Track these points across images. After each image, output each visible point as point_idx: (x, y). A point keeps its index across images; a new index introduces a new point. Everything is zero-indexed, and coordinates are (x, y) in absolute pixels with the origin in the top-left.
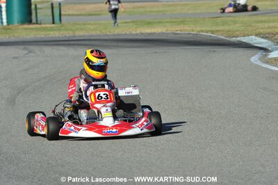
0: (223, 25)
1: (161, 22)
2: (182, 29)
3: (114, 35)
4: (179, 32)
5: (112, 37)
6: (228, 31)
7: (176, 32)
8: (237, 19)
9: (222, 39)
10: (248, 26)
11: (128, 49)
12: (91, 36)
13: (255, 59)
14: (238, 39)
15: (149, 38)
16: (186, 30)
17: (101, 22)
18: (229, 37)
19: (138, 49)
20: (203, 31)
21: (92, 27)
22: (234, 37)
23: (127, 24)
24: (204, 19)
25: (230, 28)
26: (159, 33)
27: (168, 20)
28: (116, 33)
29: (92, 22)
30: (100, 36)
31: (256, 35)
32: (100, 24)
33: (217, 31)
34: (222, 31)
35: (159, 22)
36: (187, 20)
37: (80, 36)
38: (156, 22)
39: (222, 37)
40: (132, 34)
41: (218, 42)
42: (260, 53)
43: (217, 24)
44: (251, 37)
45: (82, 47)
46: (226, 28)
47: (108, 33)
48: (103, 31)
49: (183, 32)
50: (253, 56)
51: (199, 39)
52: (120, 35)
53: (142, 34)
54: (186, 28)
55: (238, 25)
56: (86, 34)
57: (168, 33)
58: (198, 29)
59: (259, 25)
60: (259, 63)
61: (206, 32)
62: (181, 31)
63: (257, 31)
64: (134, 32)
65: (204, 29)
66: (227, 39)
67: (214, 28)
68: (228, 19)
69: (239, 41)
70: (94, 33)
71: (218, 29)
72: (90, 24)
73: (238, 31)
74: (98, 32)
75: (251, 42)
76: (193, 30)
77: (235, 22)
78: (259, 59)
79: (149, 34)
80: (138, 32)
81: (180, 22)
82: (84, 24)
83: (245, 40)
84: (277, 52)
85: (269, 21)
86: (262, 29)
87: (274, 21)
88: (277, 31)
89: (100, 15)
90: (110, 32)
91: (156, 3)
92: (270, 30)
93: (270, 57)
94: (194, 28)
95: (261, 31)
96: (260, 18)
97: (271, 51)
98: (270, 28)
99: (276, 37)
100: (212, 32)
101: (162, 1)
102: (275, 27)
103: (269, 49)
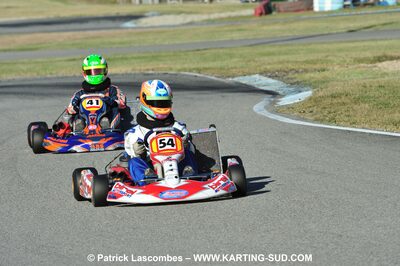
0: (214, 60)
1: (126, 59)
2: (154, 67)
3: (58, 78)
4: (151, 72)
5: (55, 82)
6: (221, 69)
7: (147, 72)
8: (235, 52)
9: (212, 81)
10: (249, 61)
12: (23, 80)
13: (260, 107)
14: (236, 79)
16: (161, 69)
18: (222, 77)
20: (185, 70)
21: (24, 68)
22: (229, 77)
23: (75, 62)
24: (187, 51)
25: (224, 63)
27: (135, 55)
28: (60, 75)
29: (26, 60)
30: (37, 79)
31: (261, 74)
32: (38, 63)
33: (206, 69)
34: (213, 69)
35: (122, 58)
36: (163, 54)
38: (118, 59)
39: (213, 78)
41: (207, 85)
42: (266, 99)
43: (205, 60)
44: (253, 76)
45: (12, 96)
46: (218, 64)
47: (49, 76)
48: (44, 73)
49: (157, 72)
50: (255, 103)
51: (179, 81)
52: (67, 77)
54: (161, 66)
55: (236, 60)
57: (135, 74)
58: (179, 67)
59: (266, 58)
60: (266, 113)
61: (190, 71)
63: (262, 68)
65: (186, 66)
66: (220, 79)
67: (202, 65)
68: (221, 51)
69: (236, 83)
70: (28, 76)
71: (207, 65)
72: (23, 63)
73: (236, 68)
74: (35, 75)
75: (254, 84)
76: (171, 69)
77: (231, 56)
78: (266, 108)
81: (153, 57)
83: (245, 80)
84: (292, 97)
85: (280, 54)
86: (269, 64)
87: (286, 54)
88: (290, 66)
89: (36, 49)
90: (51, 74)
91: (118, 31)
92: (280, 66)
93: (281, 104)
94: (172, 66)
95: (268, 67)
96: (268, 49)
97: (283, 96)
98: (281, 63)
99: (290, 75)
100: (199, 71)
101: (127, 28)
102: (288, 62)
103: (280, 92)
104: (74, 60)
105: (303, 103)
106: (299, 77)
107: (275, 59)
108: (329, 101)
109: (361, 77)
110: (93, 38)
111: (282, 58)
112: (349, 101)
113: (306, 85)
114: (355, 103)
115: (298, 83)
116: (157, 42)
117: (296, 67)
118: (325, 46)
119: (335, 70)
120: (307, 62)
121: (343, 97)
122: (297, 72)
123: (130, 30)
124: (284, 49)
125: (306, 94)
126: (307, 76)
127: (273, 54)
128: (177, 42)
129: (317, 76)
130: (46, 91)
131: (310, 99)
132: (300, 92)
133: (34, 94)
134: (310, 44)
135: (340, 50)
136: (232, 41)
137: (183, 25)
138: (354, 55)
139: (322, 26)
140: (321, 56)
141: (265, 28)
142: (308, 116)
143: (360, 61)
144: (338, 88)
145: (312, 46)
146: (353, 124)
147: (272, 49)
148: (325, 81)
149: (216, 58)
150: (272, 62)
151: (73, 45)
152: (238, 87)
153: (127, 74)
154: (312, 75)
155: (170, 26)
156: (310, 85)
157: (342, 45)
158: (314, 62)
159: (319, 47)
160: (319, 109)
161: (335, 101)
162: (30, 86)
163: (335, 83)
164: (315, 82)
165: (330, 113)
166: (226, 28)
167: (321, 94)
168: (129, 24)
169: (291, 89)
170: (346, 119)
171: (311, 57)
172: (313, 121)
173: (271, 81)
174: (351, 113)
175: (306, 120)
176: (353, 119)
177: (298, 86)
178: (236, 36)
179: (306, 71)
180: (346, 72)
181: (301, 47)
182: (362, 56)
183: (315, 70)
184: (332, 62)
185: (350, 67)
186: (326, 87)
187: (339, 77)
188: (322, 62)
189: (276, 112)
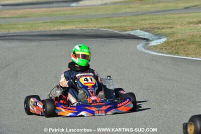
0: (117, 23)
1: (73, 22)
2: (87, 26)
3: (38, 32)
4: (85, 28)
5: (36, 33)
6: (120, 27)
7: (83, 29)
8: (127, 18)
9: (116, 33)
10: (135, 23)
12: (21, 33)
13: (140, 46)
14: (128, 32)
15: (63, 33)
16: (90, 27)
17: (29, 22)
18: (121, 31)
20: (102, 28)
21: (22, 26)
22: (124, 31)
23: (45, 24)
24: (103, 18)
25: (122, 24)
26: (71, 30)
27: (77, 20)
28: (39, 30)
29: (22, 23)
30: (27, 32)
31: (140, 30)
33: (113, 27)
35: (71, 22)
36: (91, 19)
37: (14, 33)
38: (69, 22)
39: (116, 31)
40: (51, 31)
42: (143, 42)
43: (112, 22)
44: (137, 31)
45: (15, 40)
46: (119, 24)
47: (34, 31)
48: (31, 29)
50: (138, 44)
51: (99, 33)
52: (42, 31)
53: (58, 30)
54: (90, 25)
55: (127, 22)
56: (18, 31)
57: (77, 30)
58: (99, 26)
59: (143, 22)
60: (143, 50)
61: (105, 28)
62: (86, 27)
63: (141, 27)
64: (52, 29)
65: (103, 25)
66: (120, 33)
67: (111, 25)
68: (120, 18)
69: (128, 34)
70: (23, 30)
71: (113, 25)
72: (21, 24)
73: (127, 26)
74: (27, 30)
75: (137, 35)
76: (95, 27)
77: (125, 21)
78: (143, 47)
79: (63, 30)
80: (55, 29)
81: (86, 21)
82: (16, 24)
83: (132, 33)
84: (156, 41)
85: (150, 19)
86: (145, 25)
87: (153, 19)
88: (155, 26)
89: (27, 17)
90: (35, 30)
91: (68, 8)
92: (150, 26)
93: (150, 45)
94: (96, 26)
95: (144, 26)
96: (144, 17)
97: (151, 41)
98: (150, 24)
99: (155, 30)
100: (109, 28)
101: (73, 6)
102: (154, 24)
103: (150, 39)
104: (46, 22)
105: (162, 45)
106: (160, 31)
107: (148, 22)
108: (175, 43)
109: (191, 31)
110: (56, 11)
111: (151, 21)
112: (185, 43)
113: (163, 35)
114: (188, 44)
115: (159, 34)
116: (88, 13)
117: (158, 26)
118: (173, 15)
119: (178, 28)
120: (164, 24)
121: (182, 42)
122: (159, 29)
123: (75, 8)
124: (152, 17)
125: (164, 40)
126: (164, 31)
127: (147, 19)
129: (168, 31)
130: (32, 38)
131: (165, 42)
132: (160, 39)
133: (26, 40)
135: (181, 18)
136: (126, 13)
137: (101, 5)
138: (188, 20)
139: (171, 5)
140: (171, 21)
141: (143, 6)
142: (164, 51)
143: (191, 23)
144: (180, 37)
145: (167, 16)
146: (187, 55)
147: (146, 17)
148: (173, 33)
149: (118, 21)
150: (146, 24)
152: (129, 36)
153: (73, 30)
154: (166, 30)
156: (165, 35)
157: (181, 15)
158: (167, 24)
159: (170, 16)
160: (170, 48)
161: (178, 43)
162: (24, 36)
163: (178, 34)
164: (168, 34)
165: (175, 49)
166: (123, 7)
167: (171, 40)
168: (74, 4)
169: (156, 37)
170: (184, 52)
171: (166, 21)
173: (145, 33)
174: (186, 49)
175: (163, 53)
176: (187, 52)
177: (159, 36)
178: (128, 10)
179: (163, 28)
180: (183, 29)
182: (191, 21)
183: (168, 28)
184: (177, 24)
185: (185, 26)
186: (174, 36)
187: (180, 31)
188: (171, 23)
189: (148, 49)
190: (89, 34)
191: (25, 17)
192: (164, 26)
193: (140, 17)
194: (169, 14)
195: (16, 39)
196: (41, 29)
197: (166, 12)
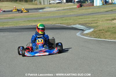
0: (65, 21)
1: (40, 21)
5: (19, 27)
6: (67, 23)
7: (46, 24)
9: (65, 27)
10: (75, 21)
11: (26, 32)
12: (10, 27)
13: (78, 34)
14: (71, 26)
16: (50, 23)
18: (68, 25)
19: (30, 32)
20: (57, 24)
21: (11, 24)
24: (57, 18)
25: (68, 21)
27: (43, 20)
28: (21, 26)
30: (14, 27)
31: (79, 24)
32: (15, 22)
33: (63, 23)
34: (65, 23)
36: (50, 19)
39: (65, 26)
40: (27, 26)
41: (63, 28)
42: (80, 32)
43: (63, 20)
44: (77, 25)
46: (66, 22)
47: (17, 26)
48: (16, 25)
49: (49, 24)
54: (50, 22)
55: (71, 20)
56: (8, 26)
58: (55, 22)
59: (80, 20)
60: (80, 36)
62: (48, 24)
63: (79, 23)
64: (28, 25)
65: (57, 22)
66: (67, 26)
67: (62, 22)
68: (67, 18)
69: (72, 27)
70: (11, 26)
71: (63, 22)
72: (10, 22)
73: (71, 23)
74: (13, 26)
75: (77, 27)
76: (53, 23)
77: (70, 19)
78: (80, 34)
79: (34, 25)
80: (30, 25)
81: (48, 20)
82: (8, 23)
83: (74, 26)
84: (88, 31)
85: (84, 18)
86: (81, 21)
87: (86, 18)
88: (87, 22)
89: (14, 18)
91: (37, 13)
92: (84, 22)
93: (84, 33)
95: (81, 22)
96: (81, 17)
97: (85, 31)
98: (84, 21)
99: (87, 25)
100: (61, 24)
101: (40, 12)
102: (86, 21)
103: (84, 29)
104: (25, 21)
105: (91, 33)
106: (90, 25)
107: (83, 20)
108: (98, 32)
109: (108, 25)
110: (30, 15)
111: (85, 20)
112: (104, 32)
113: (92, 27)
114: (106, 32)
116: (49, 16)
117: (89, 22)
119: (100, 23)
120: (92, 21)
121: (102, 31)
123: (41, 12)
124: (85, 17)
125: (92, 30)
126: (92, 25)
128: (55, 15)
129: (95, 25)
131: (93, 31)
132: (90, 29)
133: (13, 31)
134: (93, 15)
135: (102, 17)
136: (70, 15)
137: (56, 10)
138: (106, 18)
139: (97, 10)
140: (96, 19)
141: (80, 11)
142: (92, 36)
143: (108, 20)
144: (101, 28)
145: (94, 16)
146: (105, 38)
148: (97, 26)
149: (66, 20)
151: (25, 17)
152: (72, 28)
154: (93, 24)
155: (52, 11)
156: (93, 27)
157: (102, 16)
158: (94, 21)
159: (96, 16)
160: (96, 34)
161: (100, 32)
162: (12, 29)
164: (95, 26)
165: (99, 35)
166: (69, 11)
167: (96, 30)
168: (41, 11)
169: (88, 29)
170: (103, 37)
171: (93, 19)
172: (94, 38)
173: (82, 26)
174: (105, 35)
176: (105, 37)
177: (90, 28)
178: (72, 13)
179: (92, 23)
180: (103, 24)
181: (90, 16)
182: (108, 19)
184: (99, 20)
185: (105, 22)
186: (98, 28)
187: (101, 25)
188: (96, 20)
189: (83, 35)
190: (49, 27)
191: (12, 18)
192: (92, 22)
193: (79, 17)
194: (95, 15)
195: (7, 31)
196: (21, 25)
197: (94, 14)
